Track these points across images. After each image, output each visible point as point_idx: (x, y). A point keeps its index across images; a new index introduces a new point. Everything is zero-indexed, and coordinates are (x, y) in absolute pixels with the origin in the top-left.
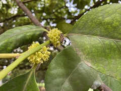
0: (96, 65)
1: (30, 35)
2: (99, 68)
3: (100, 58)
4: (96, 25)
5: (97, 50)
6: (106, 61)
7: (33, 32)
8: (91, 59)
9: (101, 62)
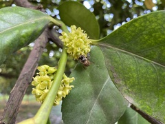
0: (140, 102)
1: (27, 33)
2: (144, 106)
3: (148, 94)
4: (156, 43)
5: (148, 82)
6: (155, 98)
7: (31, 25)
8: (135, 94)
9: (148, 98)
